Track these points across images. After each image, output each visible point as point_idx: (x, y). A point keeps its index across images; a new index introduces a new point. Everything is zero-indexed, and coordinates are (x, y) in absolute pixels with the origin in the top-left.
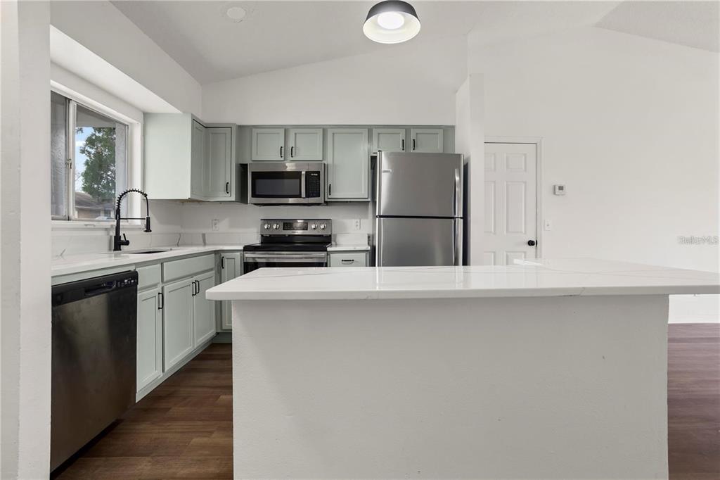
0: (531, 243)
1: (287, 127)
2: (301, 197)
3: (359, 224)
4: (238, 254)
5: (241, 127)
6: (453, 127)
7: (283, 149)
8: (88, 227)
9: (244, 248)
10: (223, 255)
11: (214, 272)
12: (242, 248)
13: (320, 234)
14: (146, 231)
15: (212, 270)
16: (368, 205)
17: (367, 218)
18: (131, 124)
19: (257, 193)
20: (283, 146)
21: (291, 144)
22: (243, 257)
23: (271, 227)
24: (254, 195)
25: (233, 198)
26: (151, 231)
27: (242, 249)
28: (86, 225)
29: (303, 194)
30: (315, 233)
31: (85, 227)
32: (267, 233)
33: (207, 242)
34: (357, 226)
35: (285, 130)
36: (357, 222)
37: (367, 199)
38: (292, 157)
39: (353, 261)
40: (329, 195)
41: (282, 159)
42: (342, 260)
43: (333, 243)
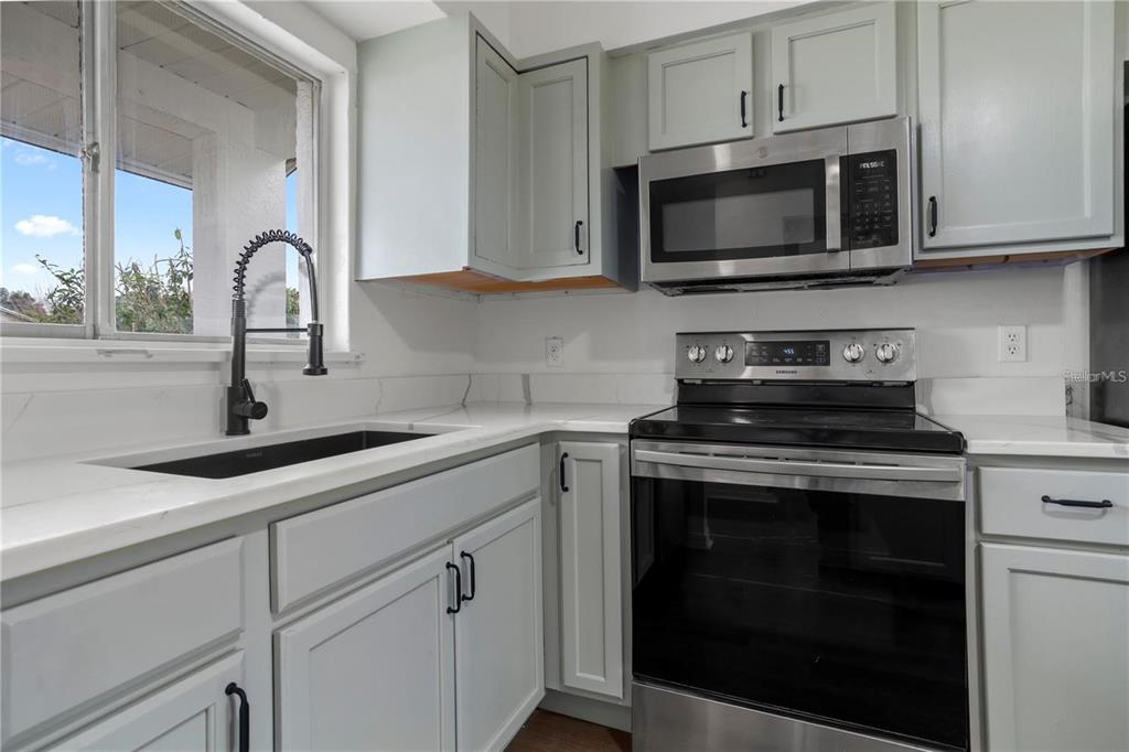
1: (759, 28)
2: (823, 249)
3: (1021, 344)
4: (613, 446)
5: (615, 58)
7: (748, 99)
8: (115, 358)
9: (631, 427)
10: (565, 446)
11: (537, 501)
12: (622, 426)
13: (873, 378)
14: (309, 372)
15: (530, 496)
16: (1062, 269)
17: (1056, 318)
18: (329, 76)
19: (669, 248)
20: (748, 88)
21: (777, 74)
22: (628, 459)
23: (710, 355)
24: (658, 255)
25: (595, 269)
26: (324, 372)
27: (626, 430)
28: (109, 353)
29: (833, 238)
30: (858, 374)
31: (102, 358)
32: (696, 375)
33: (534, 398)
34: (1012, 350)
35: (755, 39)
36: (1012, 337)
37: (1107, 237)
38: (781, 119)
39: (1106, 504)
40: (926, 235)
41: (748, 132)
42: (1046, 499)
43: (920, 408)
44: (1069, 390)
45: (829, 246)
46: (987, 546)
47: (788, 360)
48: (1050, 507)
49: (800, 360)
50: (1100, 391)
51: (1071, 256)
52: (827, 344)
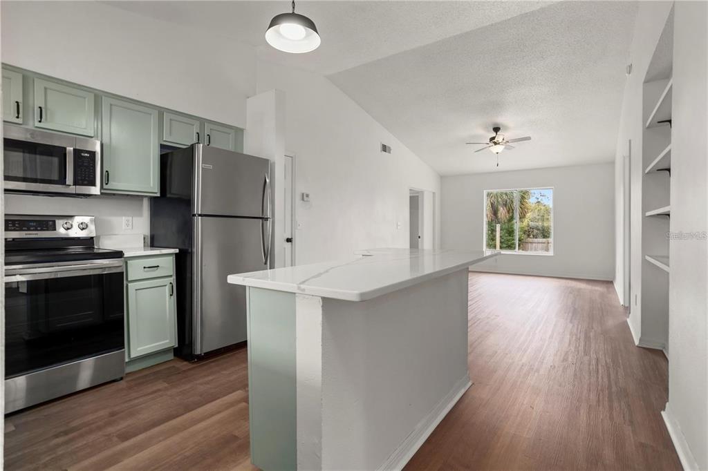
0: (289, 240)
3: (130, 223)
6: (242, 130)
7: (21, 106)
16: (142, 200)
17: (141, 215)
20: (20, 100)
21: (38, 101)
29: (70, 178)
34: (128, 225)
35: (24, 77)
36: (128, 221)
37: (156, 193)
38: (40, 122)
39: (158, 266)
40: (104, 184)
41: (20, 121)
42: (144, 268)
43: (96, 247)
44: (144, 238)
45: (67, 183)
46: (129, 284)
47: (32, 228)
48: (146, 269)
49: (39, 228)
50: (152, 238)
51: (146, 196)
52: (54, 222)
